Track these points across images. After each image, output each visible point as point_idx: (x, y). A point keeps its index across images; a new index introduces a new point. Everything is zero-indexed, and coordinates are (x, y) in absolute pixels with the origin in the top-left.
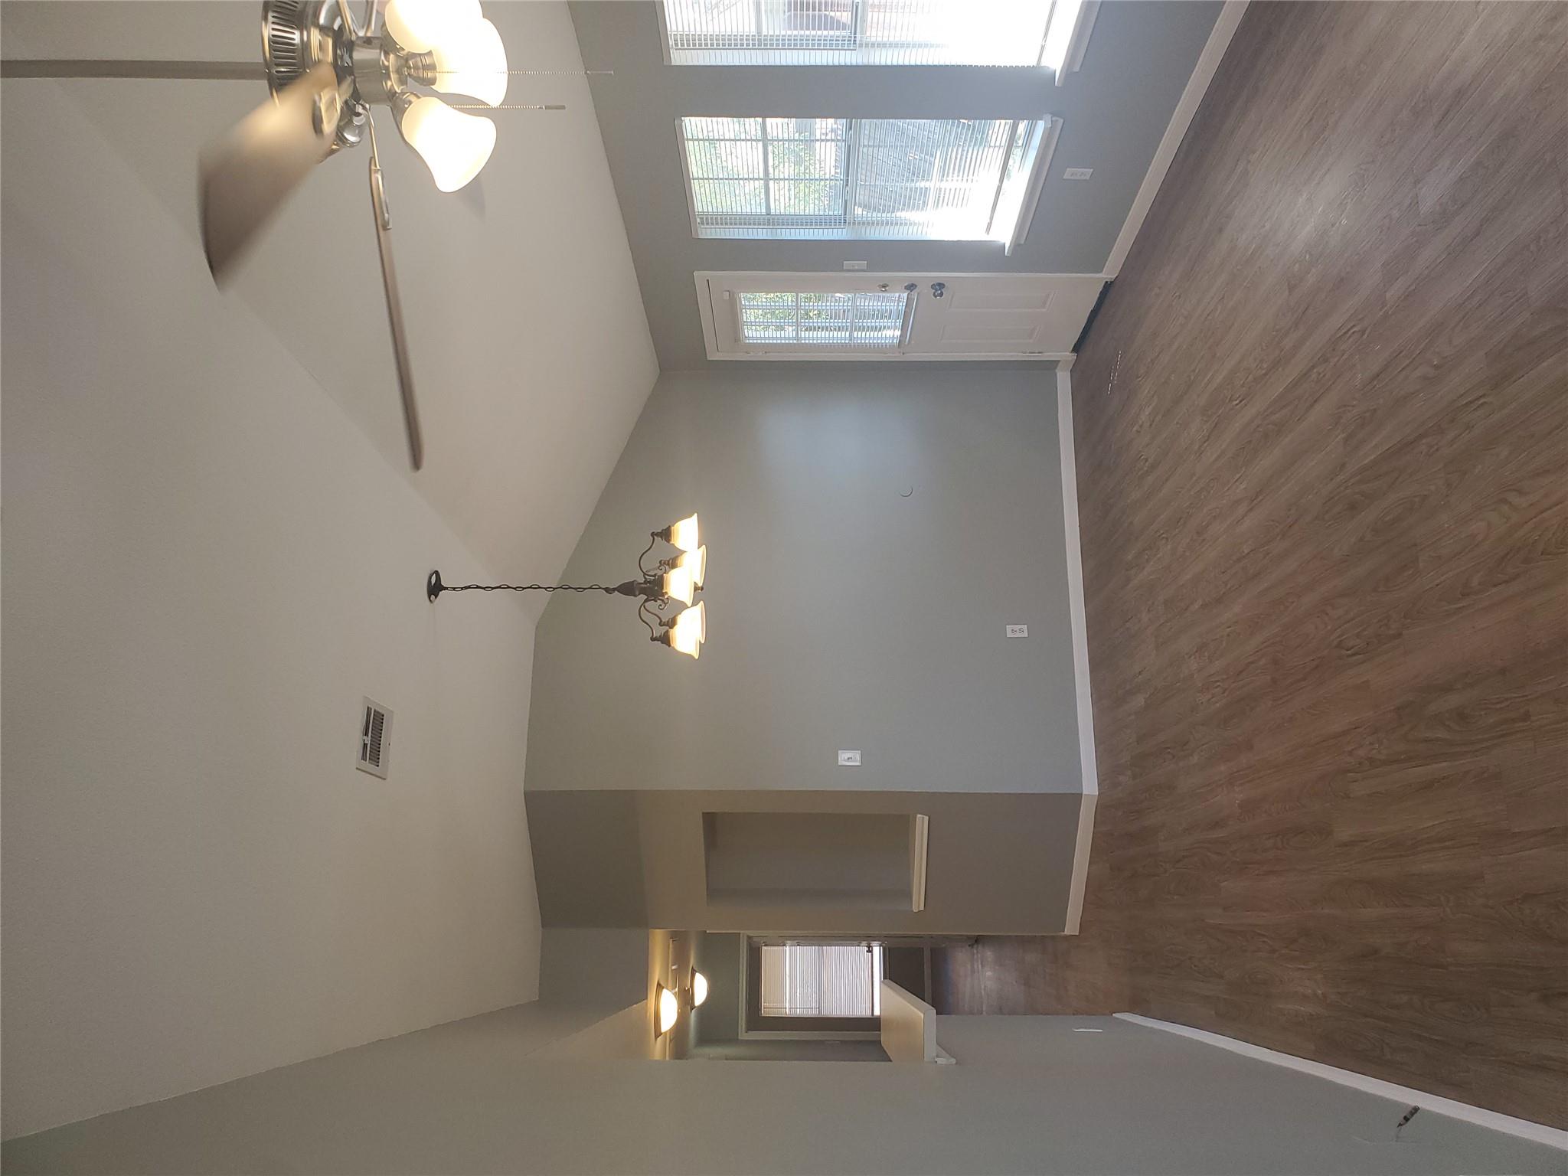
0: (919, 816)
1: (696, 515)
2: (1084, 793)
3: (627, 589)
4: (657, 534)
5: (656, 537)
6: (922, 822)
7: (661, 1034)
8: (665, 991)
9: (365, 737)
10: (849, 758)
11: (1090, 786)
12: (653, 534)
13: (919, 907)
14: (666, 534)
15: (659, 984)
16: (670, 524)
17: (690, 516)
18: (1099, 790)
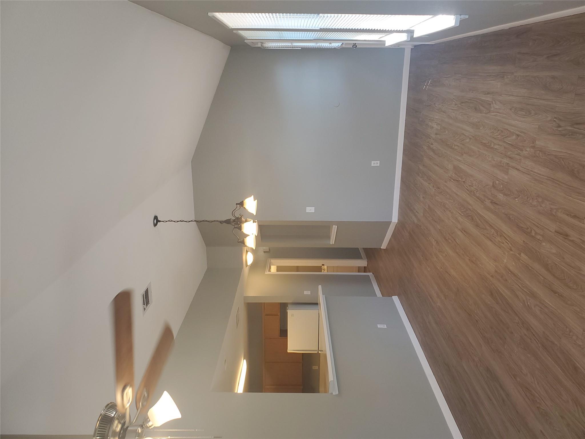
0: (334, 226)
1: (253, 196)
2: (392, 221)
3: (228, 222)
4: (238, 204)
5: (238, 205)
6: (335, 228)
7: (248, 266)
8: (249, 252)
9: (144, 305)
10: (310, 210)
11: (395, 219)
12: (237, 204)
13: (332, 243)
14: (242, 204)
15: (247, 250)
16: (243, 200)
17: (251, 196)
18: (398, 221)
